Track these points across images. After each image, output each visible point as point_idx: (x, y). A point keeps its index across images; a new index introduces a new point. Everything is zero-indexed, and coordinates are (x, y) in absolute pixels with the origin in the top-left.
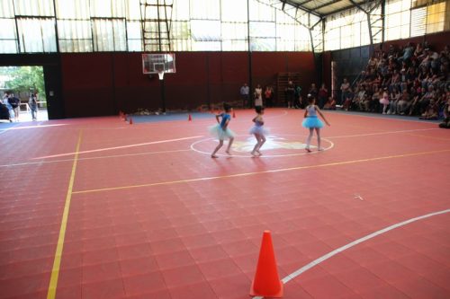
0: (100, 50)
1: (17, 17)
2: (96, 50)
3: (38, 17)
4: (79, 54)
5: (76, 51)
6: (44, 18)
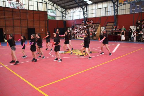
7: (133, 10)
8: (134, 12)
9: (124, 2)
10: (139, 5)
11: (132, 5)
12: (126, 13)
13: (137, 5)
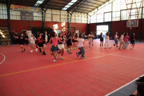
0: (123, 20)
1: (104, 13)
2: (121, 20)
3: (108, 12)
4: (117, 21)
5: (116, 20)
6: (110, 12)
7: (23, 17)
8: (24, 19)
9: (15, 8)
10: (28, 14)
11: (23, 13)
12: (17, 19)
13: (27, 14)
